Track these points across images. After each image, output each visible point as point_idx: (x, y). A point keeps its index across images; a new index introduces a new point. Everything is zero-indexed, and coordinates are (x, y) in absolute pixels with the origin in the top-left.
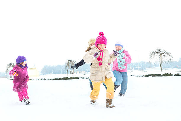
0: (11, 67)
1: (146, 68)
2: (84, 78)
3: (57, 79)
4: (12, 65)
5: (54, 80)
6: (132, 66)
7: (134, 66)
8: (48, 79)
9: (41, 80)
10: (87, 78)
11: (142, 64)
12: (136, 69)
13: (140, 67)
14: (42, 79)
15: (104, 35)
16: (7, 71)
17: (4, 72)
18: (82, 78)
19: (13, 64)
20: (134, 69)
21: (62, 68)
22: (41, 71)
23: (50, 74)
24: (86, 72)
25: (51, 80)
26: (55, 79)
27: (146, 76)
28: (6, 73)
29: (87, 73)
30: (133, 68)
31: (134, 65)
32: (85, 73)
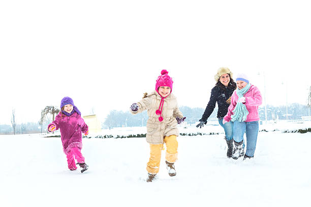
0: (49, 114)
1: (302, 117)
2: (184, 135)
3: (134, 136)
4: (52, 109)
5: (128, 137)
6: (275, 114)
7: (280, 114)
8: (118, 137)
9: (105, 137)
10: (190, 135)
11: (295, 109)
12: (282, 118)
13: (290, 115)
14: (107, 136)
15: (168, 74)
16: (42, 121)
17: (37, 123)
18: (181, 134)
19: (53, 107)
20: (279, 119)
21: (144, 115)
22: (104, 121)
23: (121, 126)
24: (187, 124)
25: (123, 137)
26: (130, 136)
27: (302, 131)
28: (40, 124)
29: (189, 125)
30: (278, 117)
31: (279, 111)
32: (187, 126)
